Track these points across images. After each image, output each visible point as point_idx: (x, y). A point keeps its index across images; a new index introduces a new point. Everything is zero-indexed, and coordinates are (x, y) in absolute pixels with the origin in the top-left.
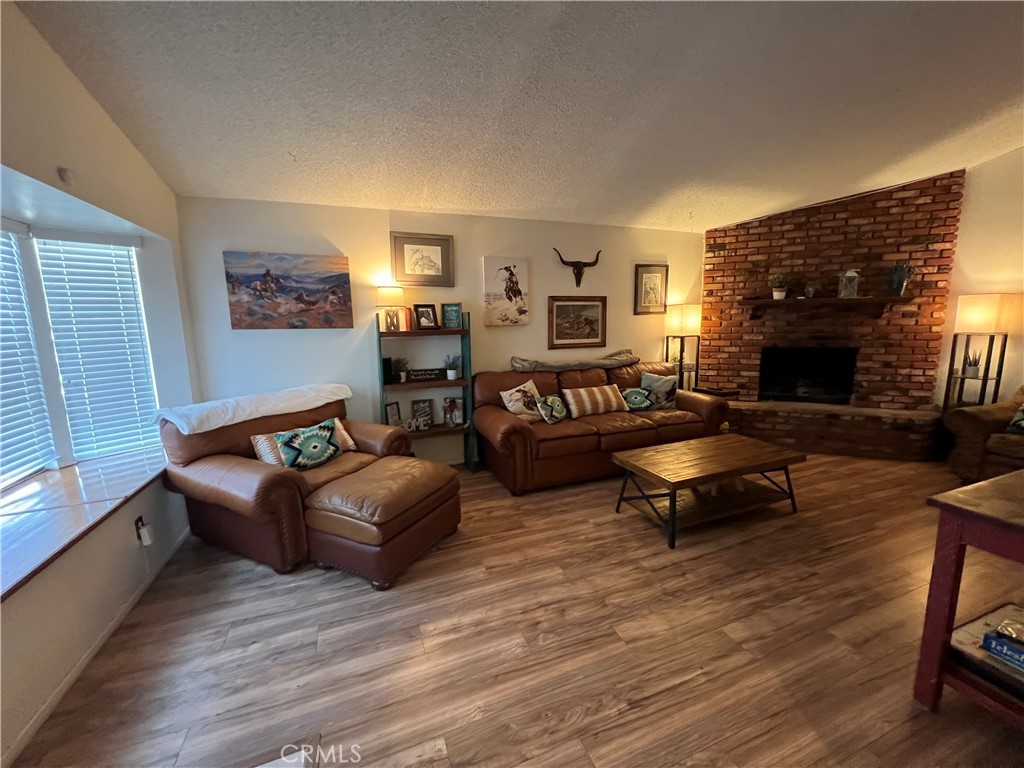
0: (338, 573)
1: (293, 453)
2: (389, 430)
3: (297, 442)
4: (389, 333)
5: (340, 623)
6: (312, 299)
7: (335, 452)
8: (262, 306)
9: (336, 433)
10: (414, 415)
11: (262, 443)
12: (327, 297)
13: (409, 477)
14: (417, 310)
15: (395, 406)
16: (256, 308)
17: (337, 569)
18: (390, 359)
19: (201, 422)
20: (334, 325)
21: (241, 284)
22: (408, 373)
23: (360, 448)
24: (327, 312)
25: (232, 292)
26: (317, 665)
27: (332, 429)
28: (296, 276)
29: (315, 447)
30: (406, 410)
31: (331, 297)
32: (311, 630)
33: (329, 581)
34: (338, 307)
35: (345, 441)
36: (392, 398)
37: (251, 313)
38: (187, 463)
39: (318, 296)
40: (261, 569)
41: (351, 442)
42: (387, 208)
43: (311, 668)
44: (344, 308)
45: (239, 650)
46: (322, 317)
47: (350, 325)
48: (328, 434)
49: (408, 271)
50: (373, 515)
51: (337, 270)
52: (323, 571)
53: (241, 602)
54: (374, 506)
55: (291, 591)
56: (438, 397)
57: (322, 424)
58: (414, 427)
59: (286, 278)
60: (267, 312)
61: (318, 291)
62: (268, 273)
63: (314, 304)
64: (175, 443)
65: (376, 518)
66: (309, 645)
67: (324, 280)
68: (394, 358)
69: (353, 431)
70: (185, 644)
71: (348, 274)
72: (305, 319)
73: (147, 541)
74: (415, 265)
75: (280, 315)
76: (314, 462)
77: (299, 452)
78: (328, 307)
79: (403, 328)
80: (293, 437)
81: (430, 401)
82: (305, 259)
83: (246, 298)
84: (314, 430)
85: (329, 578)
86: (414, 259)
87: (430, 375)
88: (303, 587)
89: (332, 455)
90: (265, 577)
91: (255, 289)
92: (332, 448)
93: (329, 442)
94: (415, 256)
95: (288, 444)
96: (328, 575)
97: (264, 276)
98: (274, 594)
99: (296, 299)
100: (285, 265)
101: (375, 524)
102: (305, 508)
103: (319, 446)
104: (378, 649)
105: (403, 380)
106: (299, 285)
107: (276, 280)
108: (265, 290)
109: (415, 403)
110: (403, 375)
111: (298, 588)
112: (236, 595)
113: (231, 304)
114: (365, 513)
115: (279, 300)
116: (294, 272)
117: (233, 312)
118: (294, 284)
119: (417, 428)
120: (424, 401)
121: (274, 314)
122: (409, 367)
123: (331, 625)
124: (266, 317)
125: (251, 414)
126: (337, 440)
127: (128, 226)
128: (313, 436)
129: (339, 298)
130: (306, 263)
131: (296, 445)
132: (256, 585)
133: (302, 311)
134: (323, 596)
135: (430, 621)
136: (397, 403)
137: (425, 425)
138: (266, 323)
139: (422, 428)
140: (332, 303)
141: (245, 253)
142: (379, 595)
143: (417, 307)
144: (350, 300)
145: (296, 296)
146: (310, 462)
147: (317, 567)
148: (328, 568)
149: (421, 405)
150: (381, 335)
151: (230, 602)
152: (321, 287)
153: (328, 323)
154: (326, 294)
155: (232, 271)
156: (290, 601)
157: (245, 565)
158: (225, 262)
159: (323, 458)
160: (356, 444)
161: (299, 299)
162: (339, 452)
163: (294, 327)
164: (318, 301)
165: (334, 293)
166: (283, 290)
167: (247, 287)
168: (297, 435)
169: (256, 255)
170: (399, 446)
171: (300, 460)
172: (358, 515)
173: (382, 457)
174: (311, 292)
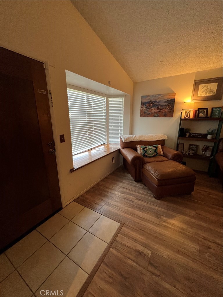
0: (147, 188)
1: (144, 152)
2: (176, 152)
3: (146, 149)
4: (185, 119)
5: (141, 200)
6: (161, 108)
7: (156, 154)
8: (148, 111)
9: (158, 149)
10: (189, 150)
11: (139, 148)
12: (166, 107)
13: (175, 169)
14: (199, 111)
15: (182, 145)
16: (146, 111)
17: (147, 187)
18: (184, 128)
19: (127, 139)
20: (167, 116)
21: (144, 105)
22: (190, 134)
23: (165, 155)
24: (165, 112)
25: (141, 107)
26: (132, 207)
27: (157, 148)
28: (158, 101)
29: (151, 152)
30: (186, 147)
31: (168, 107)
32: (134, 198)
33: (144, 189)
34: (169, 110)
35: (160, 152)
36: (182, 141)
37: (145, 113)
38: (123, 148)
39: (163, 107)
40: (132, 178)
41: (162, 153)
42: (195, 71)
43: (130, 207)
44: (171, 110)
45: (120, 193)
46: (164, 113)
47: (172, 116)
48: (155, 149)
49: (199, 95)
50: (157, 176)
51: (171, 98)
52: (144, 185)
53: (125, 183)
54: (159, 173)
55: (135, 186)
56: (201, 145)
57: (154, 146)
58: (187, 153)
59: (155, 102)
60: (149, 112)
61: (164, 105)
62: (151, 101)
63: (162, 109)
64: (122, 143)
65: (158, 177)
66: (132, 201)
67: (166, 102)
68: (185, 128)
69: (164, 150)
70: (113, 186)
71: (175, 99)
72: (158, 114)
73: (114, 163)
74: (203, 92)
75: (152, 113)
76: (149, 156)
77: (146, 152)
78: (166, 110)
79: (191, 117)
80: (145, 148)
81: (197, 146)
82: (162, 95)
83: (144, 108)
84: (151, 147)
85: (144, 188)
86: (203, 90)
87: (199, 136)
88: (138, 187)
89: (155, 155)
90: (131, 180)
91: (147, 106)
92: (155, 153)
93: (155, 151)
94: (203, 89)
95: (144, 149)
96: (144, 187)
97: (150, 102)
98: (131, 185)
99: (157, 108)
100: (156, 98)
101: (157, 179)
102: (143, 167)
103: (152, 152)
104: (147, 214)
105: (187, 136)
106: (159, 104)
107: (153, 103)
108: (149, 106)
109: (190, 145)
110: (188, 135)
111: (137, 186)
112: (125, 181)
113: (141, 110)
114: (156, 174)
115: (153, 109)
116: (158, 100)
117: (141, 113)
118: (157, 104)
119: (189, 154)
120: (195, 145)
121: (151, 113)
122: (191, 132)
123: (139, 200)
124: (148, 114)
125: (138, 139)
126: (158, 151)
127: (120, 92)
128: (151, 148)
129: (170, 107)
130: (162, 96)
131: (145, 150)
132: (129, 181)
133: (158, 112)
134: (141, 191)
135: (166, 217)
136: (183, 144)
137: (192, 154)
138: (148, 115)
139: (191, 154)
140: (168, 109)
141: (146, 96)
142: (154, 200)
143: (199, 109)
144: (174, 108)
145: (157, 107)
146: (148, 155)
147: (143, 183)
148: (145, 185)
149: (193, 146)
150: (181, 120)
151: (123, 182)
152: (165, 104)
153: (165, 115)
154: (166, 106)
155: (142, 101)
156: (134, 189)
157: (129, 175)
158: (141, 99)
159: (152, 155)
160: (164, 154)
161: (158, 108)
162: (157, 155)
163: (155, 116)
164: (163, 109)
165: (169, 106)
166: (154, 106)
167: (145, 105)
168: (146, 147)
169: (149, 96)
170: (177, 158)
171: (146, 154)
172: (153, 174)
173: (169, 160)
174: (161, 106)
